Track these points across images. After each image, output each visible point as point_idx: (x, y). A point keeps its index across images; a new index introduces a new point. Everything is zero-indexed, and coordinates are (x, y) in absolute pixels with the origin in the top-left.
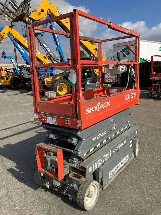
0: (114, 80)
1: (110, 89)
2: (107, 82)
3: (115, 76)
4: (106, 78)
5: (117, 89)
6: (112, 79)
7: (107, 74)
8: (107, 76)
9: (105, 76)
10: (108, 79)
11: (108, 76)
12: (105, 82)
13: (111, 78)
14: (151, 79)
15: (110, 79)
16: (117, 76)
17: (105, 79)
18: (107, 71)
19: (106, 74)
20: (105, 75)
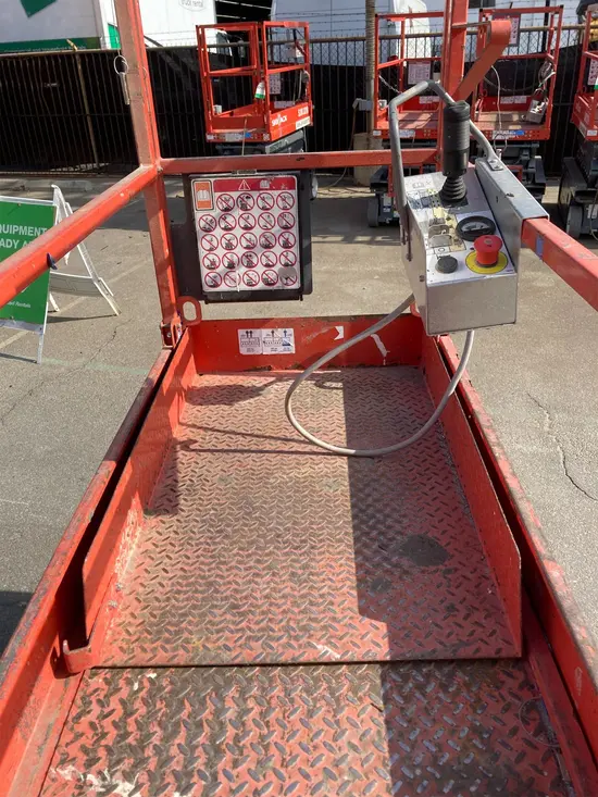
0: (273, 275)
1: (241, 332)
2: (223, 288)
3: (278, 249)
4: (213, 266)
6: (260, 269)
7: (218, 232)
8: (221, 251)
9: (202, 253)
10: (231, 266)
11: (229, 247)
12: (206, 289)
13: (250, 265)
14: (210, 138)
15: (241, 270)
17: (204, 271)
18: (216, 213)
19: (207, 231)
20: (203, 246)
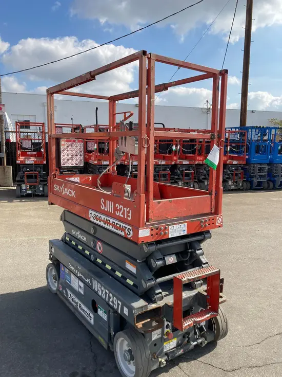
0: (77, 163)
2: (66, 165)
3: (79, 156)
5: (79, 178)
6: (74, 161)
7: (65, 151)
8: (66, 156)
9: (62, 156)
10: (68, 160)
11: (68, 155)
12: (62, 165)
13: (72, 160)
15: (70, 161)
16: (83, 156)
17: (62, 161)
18: (66, 147)
20: (62, 154)
